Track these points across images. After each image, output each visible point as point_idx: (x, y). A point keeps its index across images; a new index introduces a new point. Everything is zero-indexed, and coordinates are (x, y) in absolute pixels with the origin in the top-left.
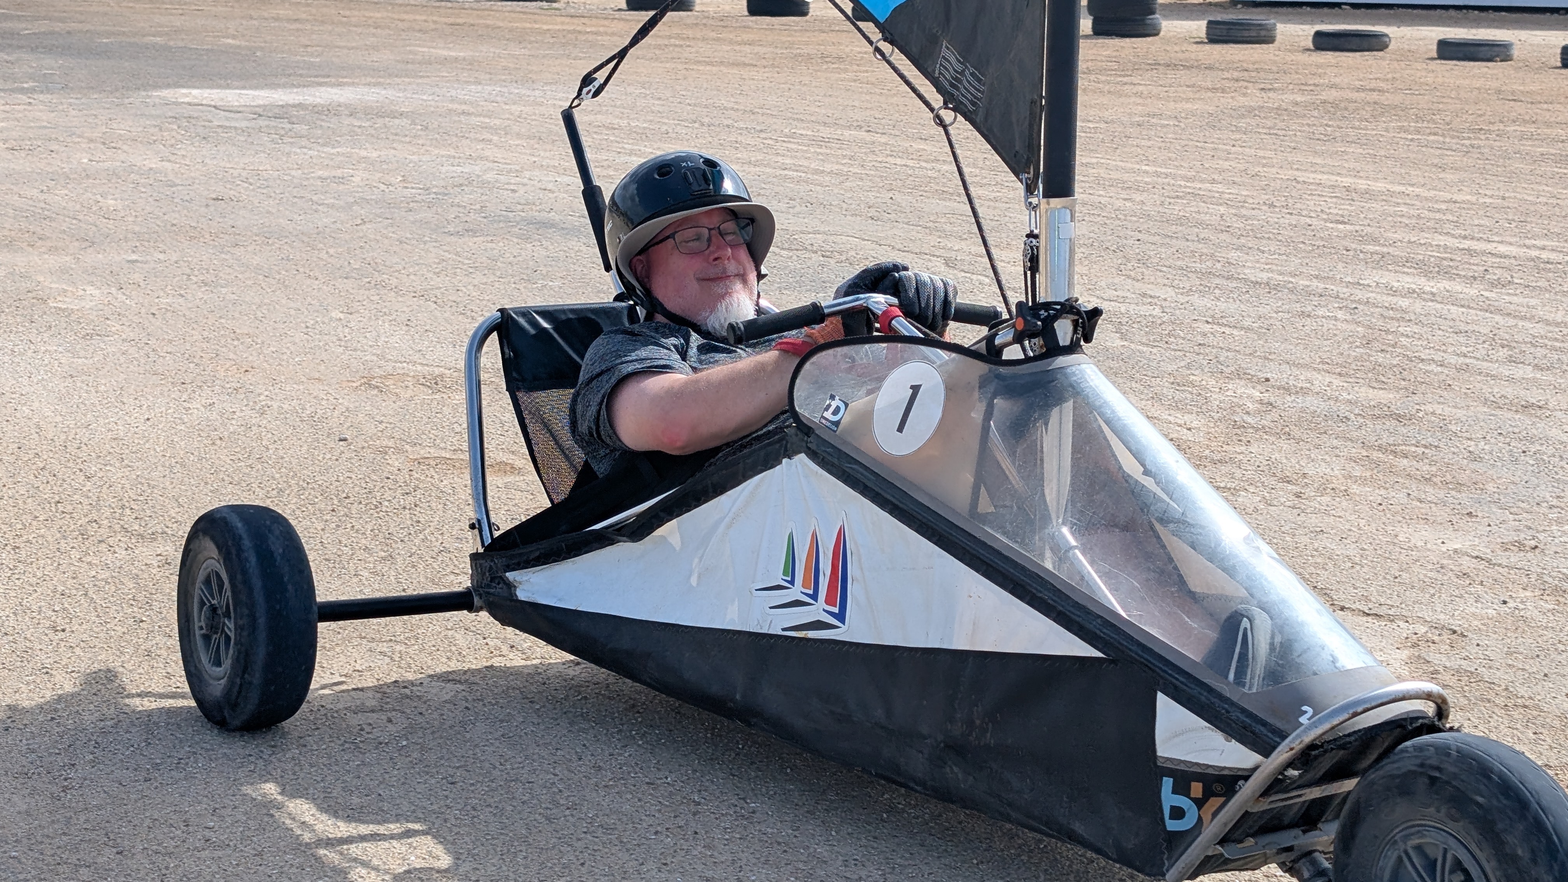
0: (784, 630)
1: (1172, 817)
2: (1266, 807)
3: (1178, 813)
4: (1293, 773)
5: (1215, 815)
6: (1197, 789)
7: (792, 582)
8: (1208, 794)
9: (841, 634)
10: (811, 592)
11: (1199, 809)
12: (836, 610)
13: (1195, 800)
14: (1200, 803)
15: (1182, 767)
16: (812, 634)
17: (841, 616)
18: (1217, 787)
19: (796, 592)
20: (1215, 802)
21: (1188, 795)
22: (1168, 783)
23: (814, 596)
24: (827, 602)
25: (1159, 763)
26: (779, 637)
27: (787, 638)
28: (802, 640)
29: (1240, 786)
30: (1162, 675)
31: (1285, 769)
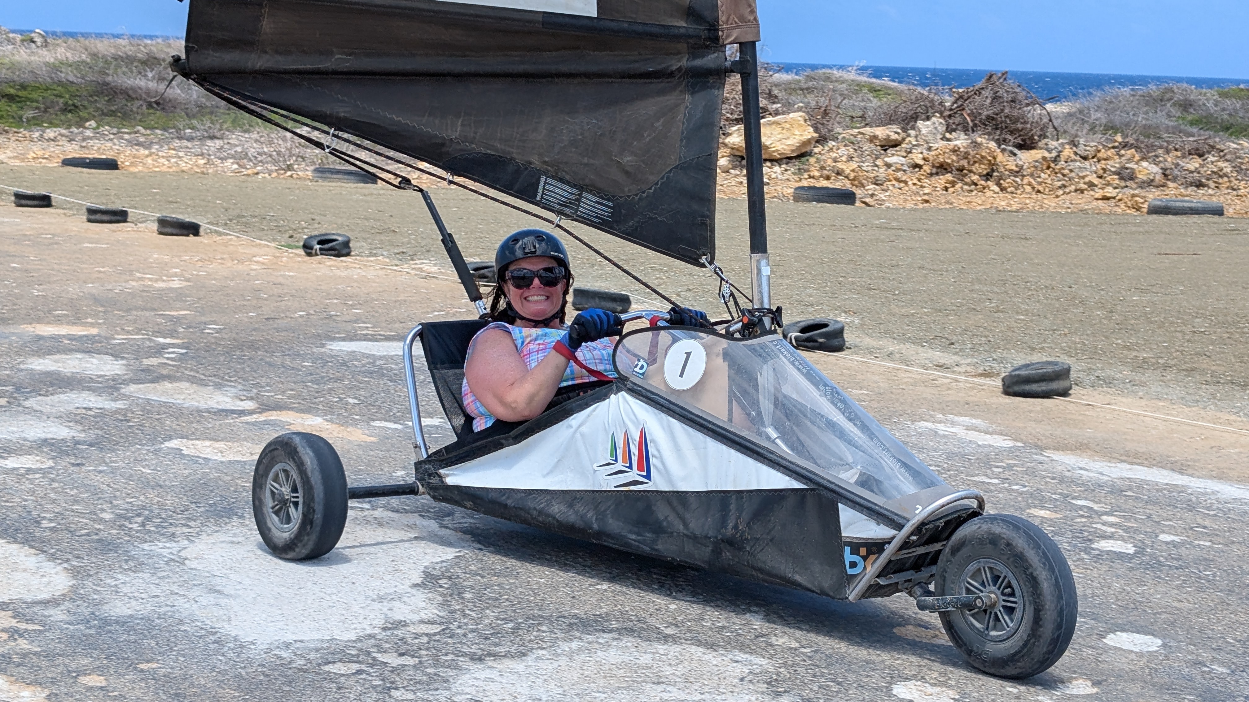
0: (614, 487)
1: (850, 567)
2: (900, 557)
3: (853, 565)
4: (915, 538)
5: (873, 564)
6: (863, 551)
8: (869, 553)
9: (649, 486)
10: (628, 465)
11: (865, 562)
13: (862, 557)
15: (855, 541)
16: (632, 488)
18: (874, 549)
20: (873, 557)
21: (858, 554)
22: (847, 549)
23: (630, 467)
24: (638, 470)
25: (843, 539)
26: (614, 491)
27: (618, 491)
28: (627, 491)
29: (886, 547)
30: (841, 495)
31: (909, 536)
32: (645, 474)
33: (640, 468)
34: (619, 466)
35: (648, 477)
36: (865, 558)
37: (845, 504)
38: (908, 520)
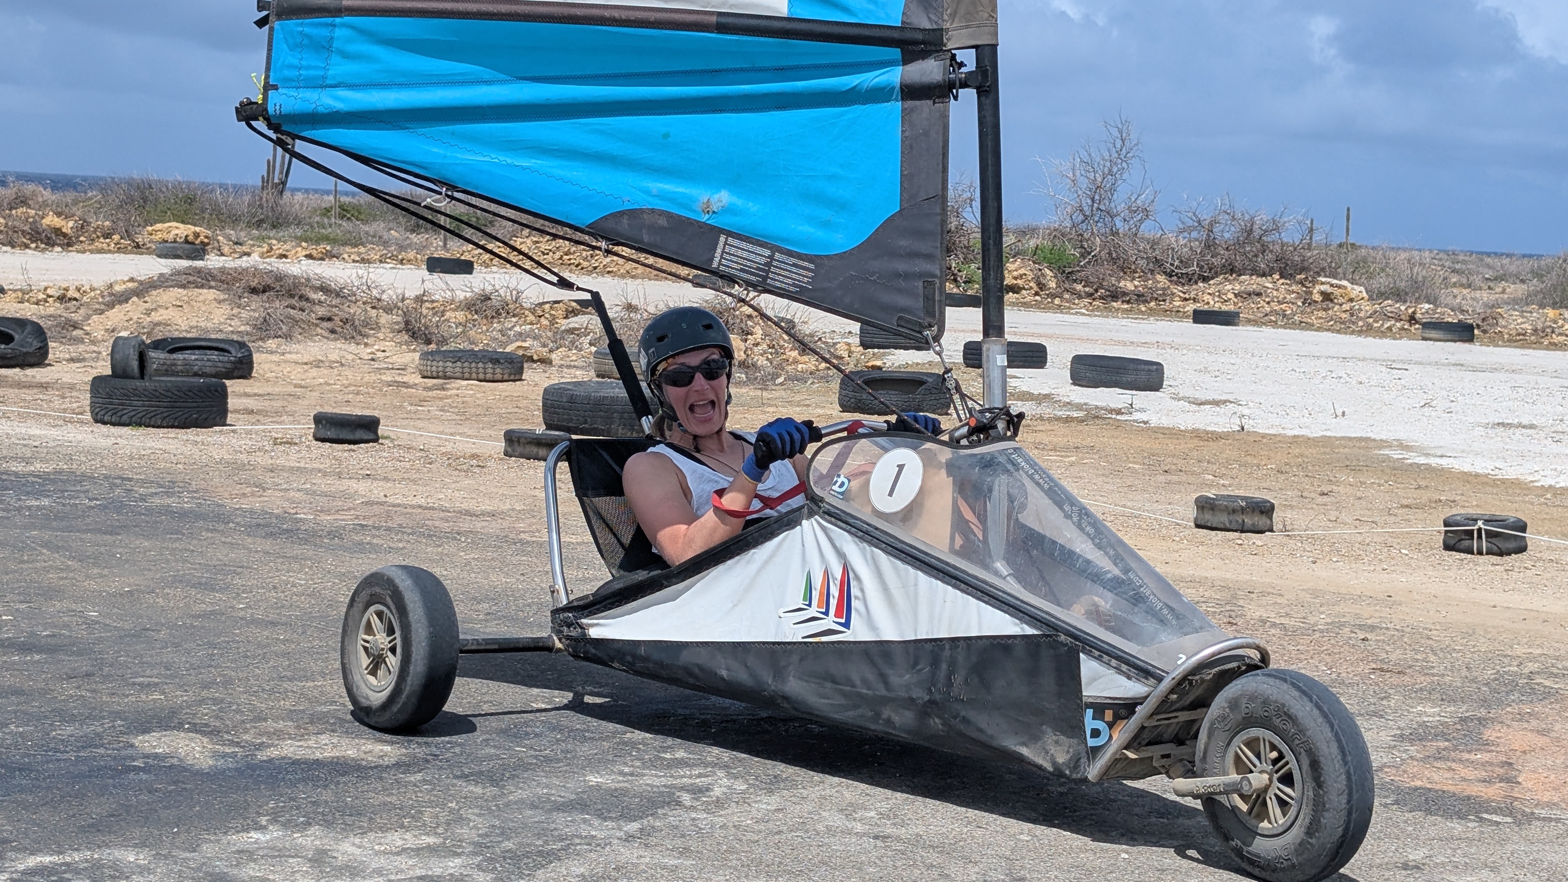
0: (803, 638)
1: (1091, 737)
2: (1155, 723)
3: (1096, 733)
4: (1174, 697)
5: (1120, 731)
6: (1109, 715)
7: (810, 605)
8: (1117, 718)
9: (847, 636)
10: (824, 610)
11: (1110, 729)
12: (843, 621)
13: (1108, 723)
14: (1111, 725)
15: (1099, 701)
16: (824, 639)
17: (847, 625)
18: (1123, 712)
19: (813, 612)
20: (1121, 724)
21: (1103, 720)
22: (1090, 712)
23: (826, 613)
24: (836, 616)
25: (1084, 699)
26: (799, 643)
27: (805, 643)
28: (817, 643)
29: (1138, 709)
30: (1084, 642)
31: (1168, 694)
37: (1089, 654)
38: (1168, 673)
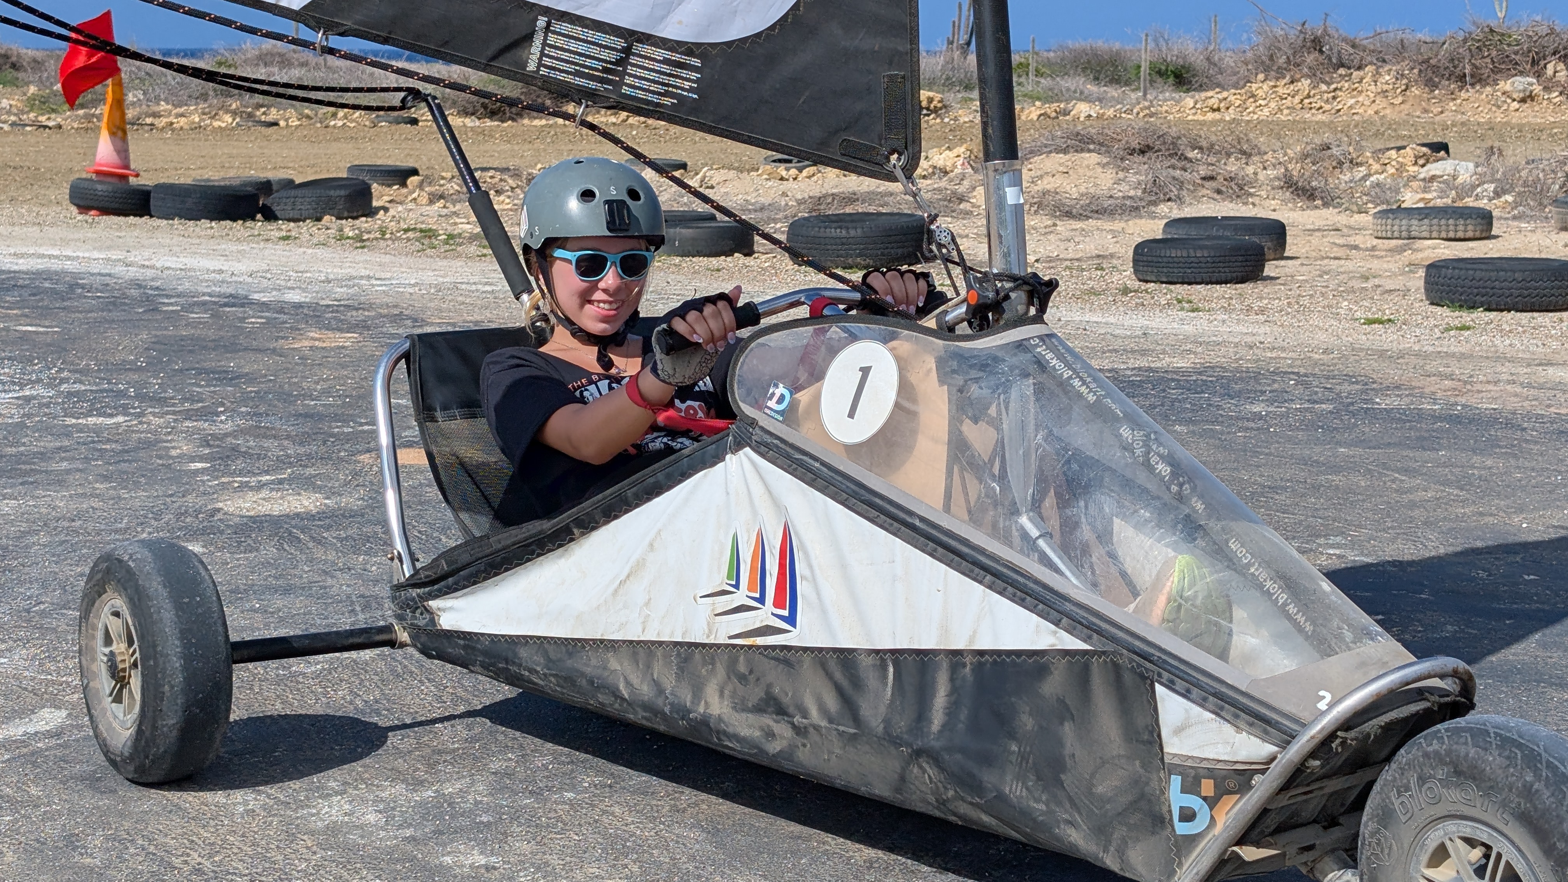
0: (730, 637)
1: (1181, 820)
2: (1285, 802)
3: (1188, 815)
4: (1317, 763)
6: (1208, 787)
8: (1220, 791)
10: (758, 596)
11: (1211, 809)
13: (1205, 799)
15: (1191, 763)
18: (1231, 784)
19: (743, 598)
20: (1229, 801)
21: (1198, 793)
22: (1176, 781)
23: (762, 601)
24: (775, 605)
25: (1166, 760)
26: (727, 646)
27: (734, 646)
28: (750, 647)
29: (1257, 779)
30: (1162, 664)
31: (1306, 760)
32: (785, 613)
33: (779, 603)
34: (741, 597)
35: (791, 620)
36: (1212, 802)
37: (1170, 686)
38: (1304, 725)
